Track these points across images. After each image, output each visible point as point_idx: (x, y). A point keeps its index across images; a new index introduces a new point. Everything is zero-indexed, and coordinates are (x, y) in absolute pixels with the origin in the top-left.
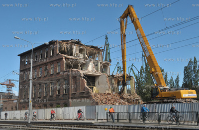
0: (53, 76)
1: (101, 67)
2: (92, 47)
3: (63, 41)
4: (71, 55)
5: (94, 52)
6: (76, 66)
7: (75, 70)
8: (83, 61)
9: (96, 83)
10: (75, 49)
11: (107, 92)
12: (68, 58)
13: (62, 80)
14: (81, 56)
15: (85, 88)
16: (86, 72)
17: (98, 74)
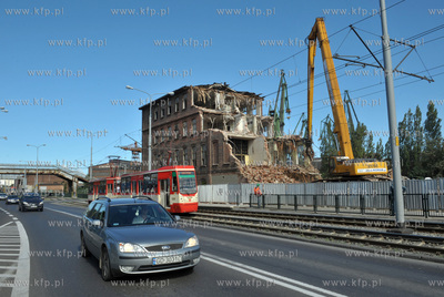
0: (187, 140)
1: (259, 125)
2: (247, 93)
3: (199, 86)
4: (213, 107)
5: (249, 101)
6: (219, 125)
7: (217, 130)
8: (229, 116)
9: (250, 151)
10: (219, 98)
11: (265, 163)
12: (207, 113)
13: (198, 146)
14: (228, 109)
15: (230, 158)
16: (233, 133)
17: (251, 136)
